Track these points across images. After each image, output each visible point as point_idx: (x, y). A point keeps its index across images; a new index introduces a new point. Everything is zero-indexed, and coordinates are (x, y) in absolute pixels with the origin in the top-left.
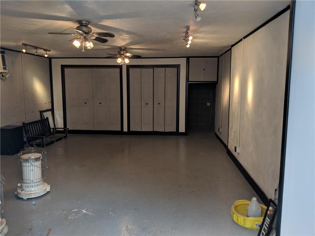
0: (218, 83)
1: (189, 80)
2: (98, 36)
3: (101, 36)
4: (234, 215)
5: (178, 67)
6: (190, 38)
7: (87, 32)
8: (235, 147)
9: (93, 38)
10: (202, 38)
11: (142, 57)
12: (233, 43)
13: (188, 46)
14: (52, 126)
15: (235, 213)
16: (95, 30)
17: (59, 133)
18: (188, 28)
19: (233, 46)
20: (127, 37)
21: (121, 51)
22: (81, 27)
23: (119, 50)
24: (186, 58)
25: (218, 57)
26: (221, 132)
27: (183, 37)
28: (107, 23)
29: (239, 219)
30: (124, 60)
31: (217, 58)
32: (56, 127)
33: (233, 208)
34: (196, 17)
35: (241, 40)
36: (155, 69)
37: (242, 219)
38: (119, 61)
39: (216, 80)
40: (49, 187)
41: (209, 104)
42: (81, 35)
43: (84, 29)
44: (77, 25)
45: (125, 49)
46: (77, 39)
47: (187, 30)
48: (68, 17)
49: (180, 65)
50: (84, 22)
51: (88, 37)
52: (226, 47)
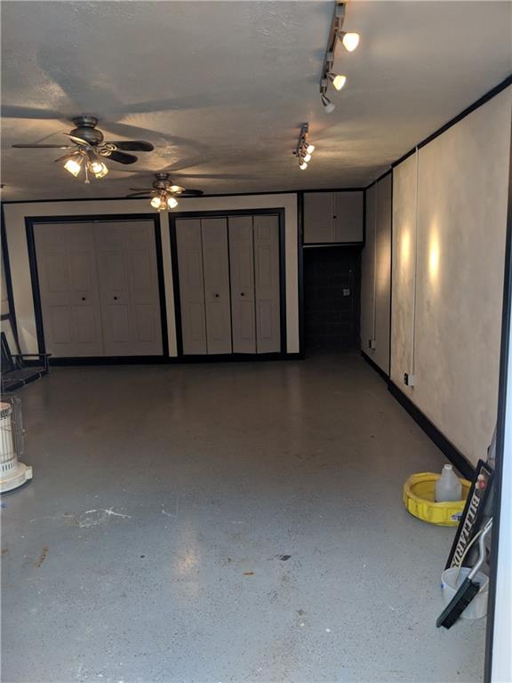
0: (366, 246)
1: (305, 242)
2: (119, 150)
3: (123, 149)
4: (410, 500)
5: (279, 212)
6: (310, 149)
7: (94, 141)
8: (406, 375)
9: (106, 154)
10: (333, 149)
11: (205, 194)
12: (397, 158)
13: (304, 167)
14: (14, 351)
15: (411, 496)
16: (109, 137)
17: (30, 366)
18: (304, 128)
19: (395, 164)
20: (173, 150)
21: (159, 182)
22: (80, 132)
23: (154, 179)
24: (296, 194)
25: (364, 190)
26: (374, 349)
27: (293, 148)
28: (135, 121)
29: (420, 506)
30: (165, 200)
31: (361, 193)
32: (23, 353)
33: (406, 487)
34: (325, 105)
35: (413, 151)
36: (231, 219)
37: (425, 507)
38: (156, 203)
39: (362, 240)
40: (31, 471)
41: (346, 292)
42: (81, 146)
43: (88, 135)
44: (71, 127)
45: (167, 177)
46: (72, 156)
47: (302, 132)
48: (54, 109)
49: (284, 208)
50: (86, 120)
51: (96, 151)
52: (381, 167)
